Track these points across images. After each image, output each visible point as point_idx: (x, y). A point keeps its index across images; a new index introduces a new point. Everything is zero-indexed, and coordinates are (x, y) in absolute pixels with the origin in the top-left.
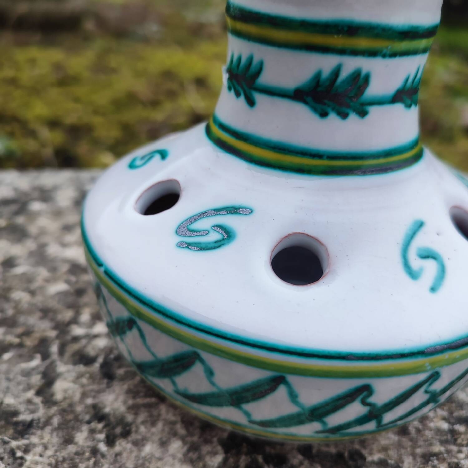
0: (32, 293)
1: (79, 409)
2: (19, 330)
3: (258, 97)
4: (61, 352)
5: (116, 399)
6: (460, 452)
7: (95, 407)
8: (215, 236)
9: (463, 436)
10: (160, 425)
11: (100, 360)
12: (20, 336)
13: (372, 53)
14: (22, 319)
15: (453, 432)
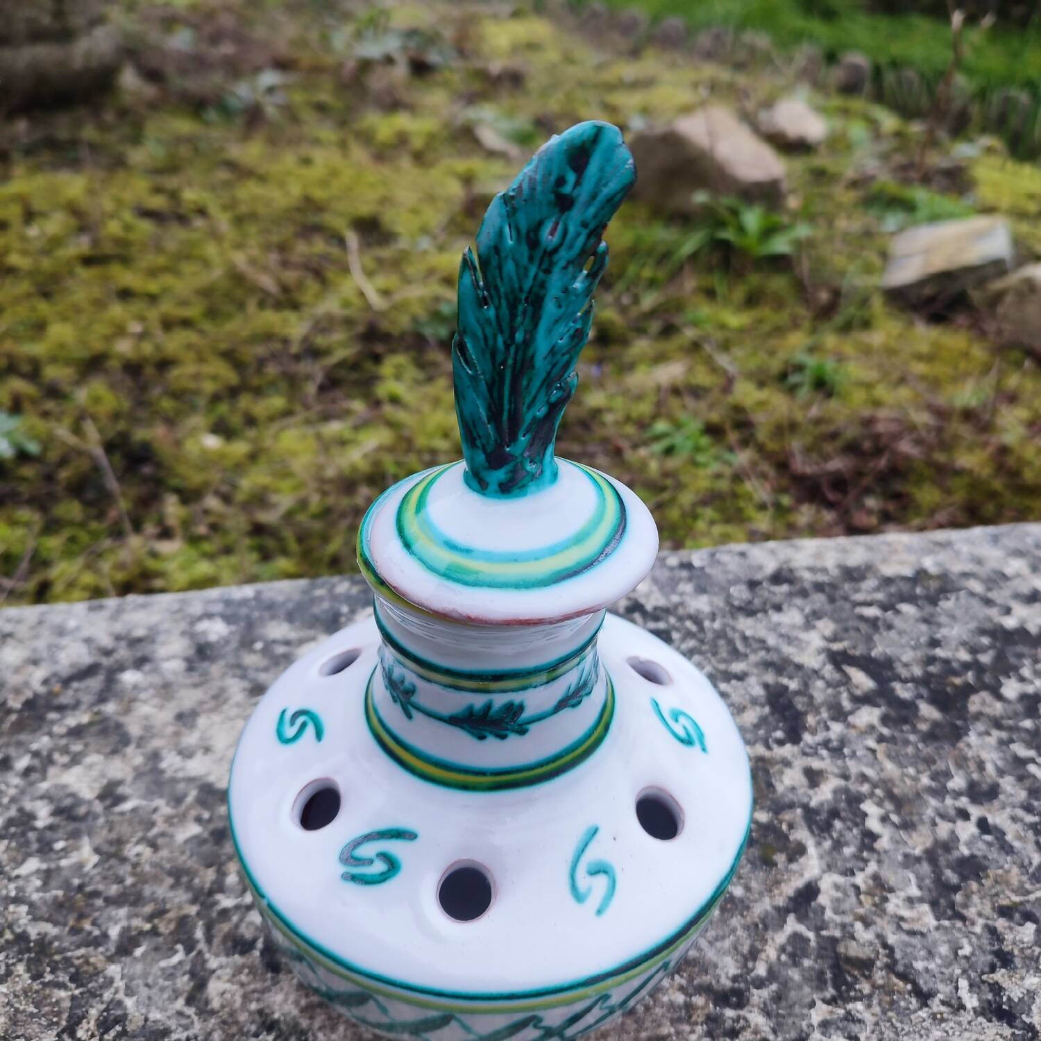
0: (154, 846)
1: (243, 1017)
2: (148, 909)
3: (414, 712)
4: (209, 939)
5: (285, 1000)
6: (693, 1032)
7: (260, 1012)
8: (379, 867)
9: (699, 1011)
10: (341, 1029)
11: (260, 944)
12: (149, 919)
13: (524, 688)
14: (147, 890)
15: (689, 1007)
